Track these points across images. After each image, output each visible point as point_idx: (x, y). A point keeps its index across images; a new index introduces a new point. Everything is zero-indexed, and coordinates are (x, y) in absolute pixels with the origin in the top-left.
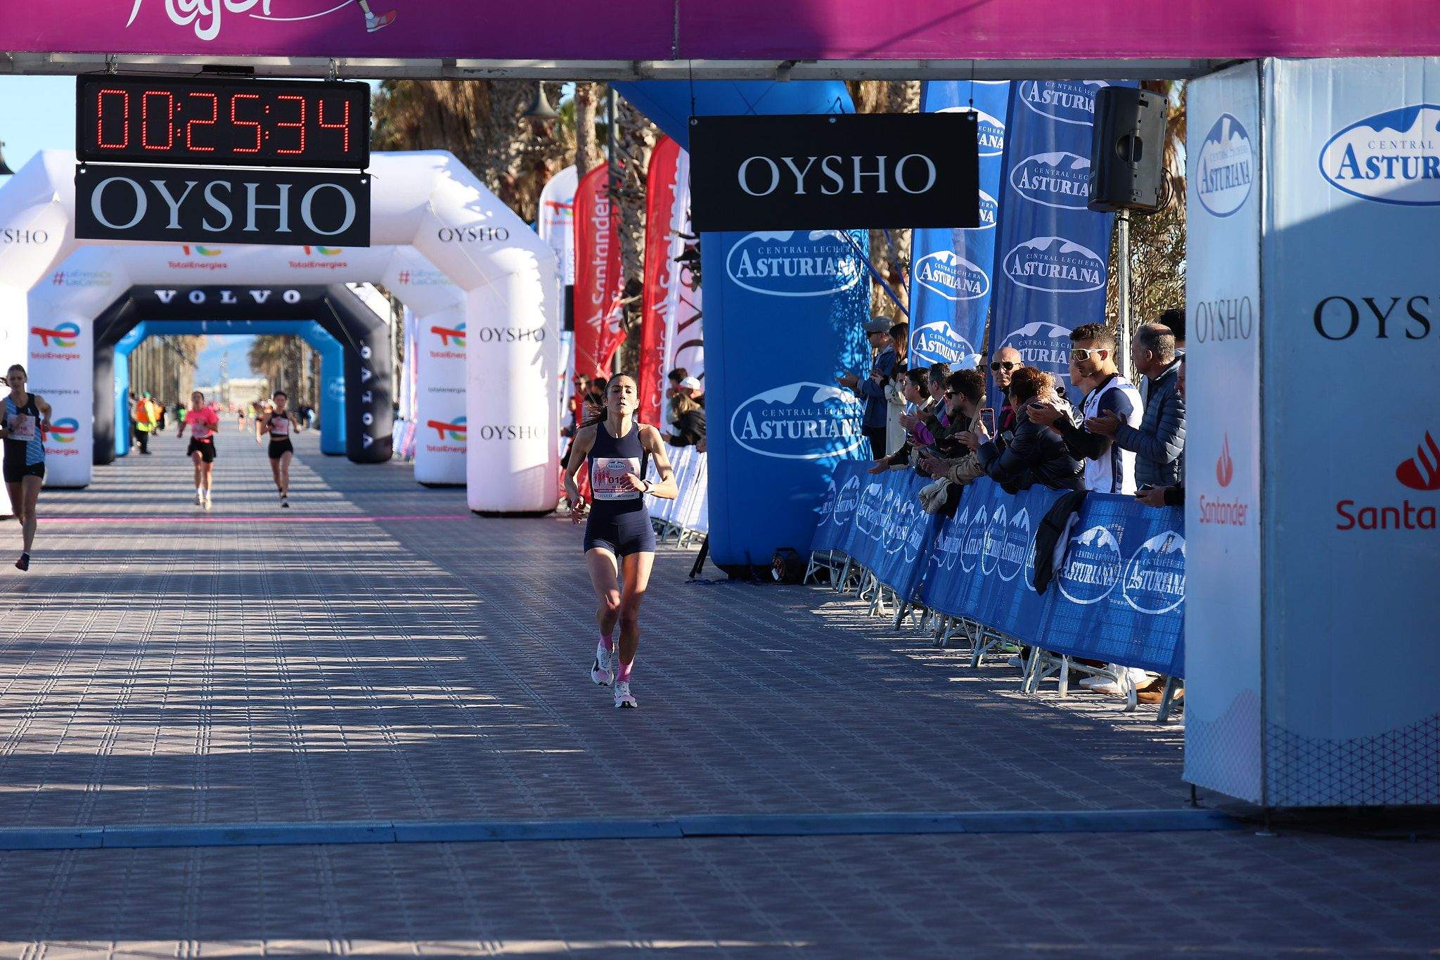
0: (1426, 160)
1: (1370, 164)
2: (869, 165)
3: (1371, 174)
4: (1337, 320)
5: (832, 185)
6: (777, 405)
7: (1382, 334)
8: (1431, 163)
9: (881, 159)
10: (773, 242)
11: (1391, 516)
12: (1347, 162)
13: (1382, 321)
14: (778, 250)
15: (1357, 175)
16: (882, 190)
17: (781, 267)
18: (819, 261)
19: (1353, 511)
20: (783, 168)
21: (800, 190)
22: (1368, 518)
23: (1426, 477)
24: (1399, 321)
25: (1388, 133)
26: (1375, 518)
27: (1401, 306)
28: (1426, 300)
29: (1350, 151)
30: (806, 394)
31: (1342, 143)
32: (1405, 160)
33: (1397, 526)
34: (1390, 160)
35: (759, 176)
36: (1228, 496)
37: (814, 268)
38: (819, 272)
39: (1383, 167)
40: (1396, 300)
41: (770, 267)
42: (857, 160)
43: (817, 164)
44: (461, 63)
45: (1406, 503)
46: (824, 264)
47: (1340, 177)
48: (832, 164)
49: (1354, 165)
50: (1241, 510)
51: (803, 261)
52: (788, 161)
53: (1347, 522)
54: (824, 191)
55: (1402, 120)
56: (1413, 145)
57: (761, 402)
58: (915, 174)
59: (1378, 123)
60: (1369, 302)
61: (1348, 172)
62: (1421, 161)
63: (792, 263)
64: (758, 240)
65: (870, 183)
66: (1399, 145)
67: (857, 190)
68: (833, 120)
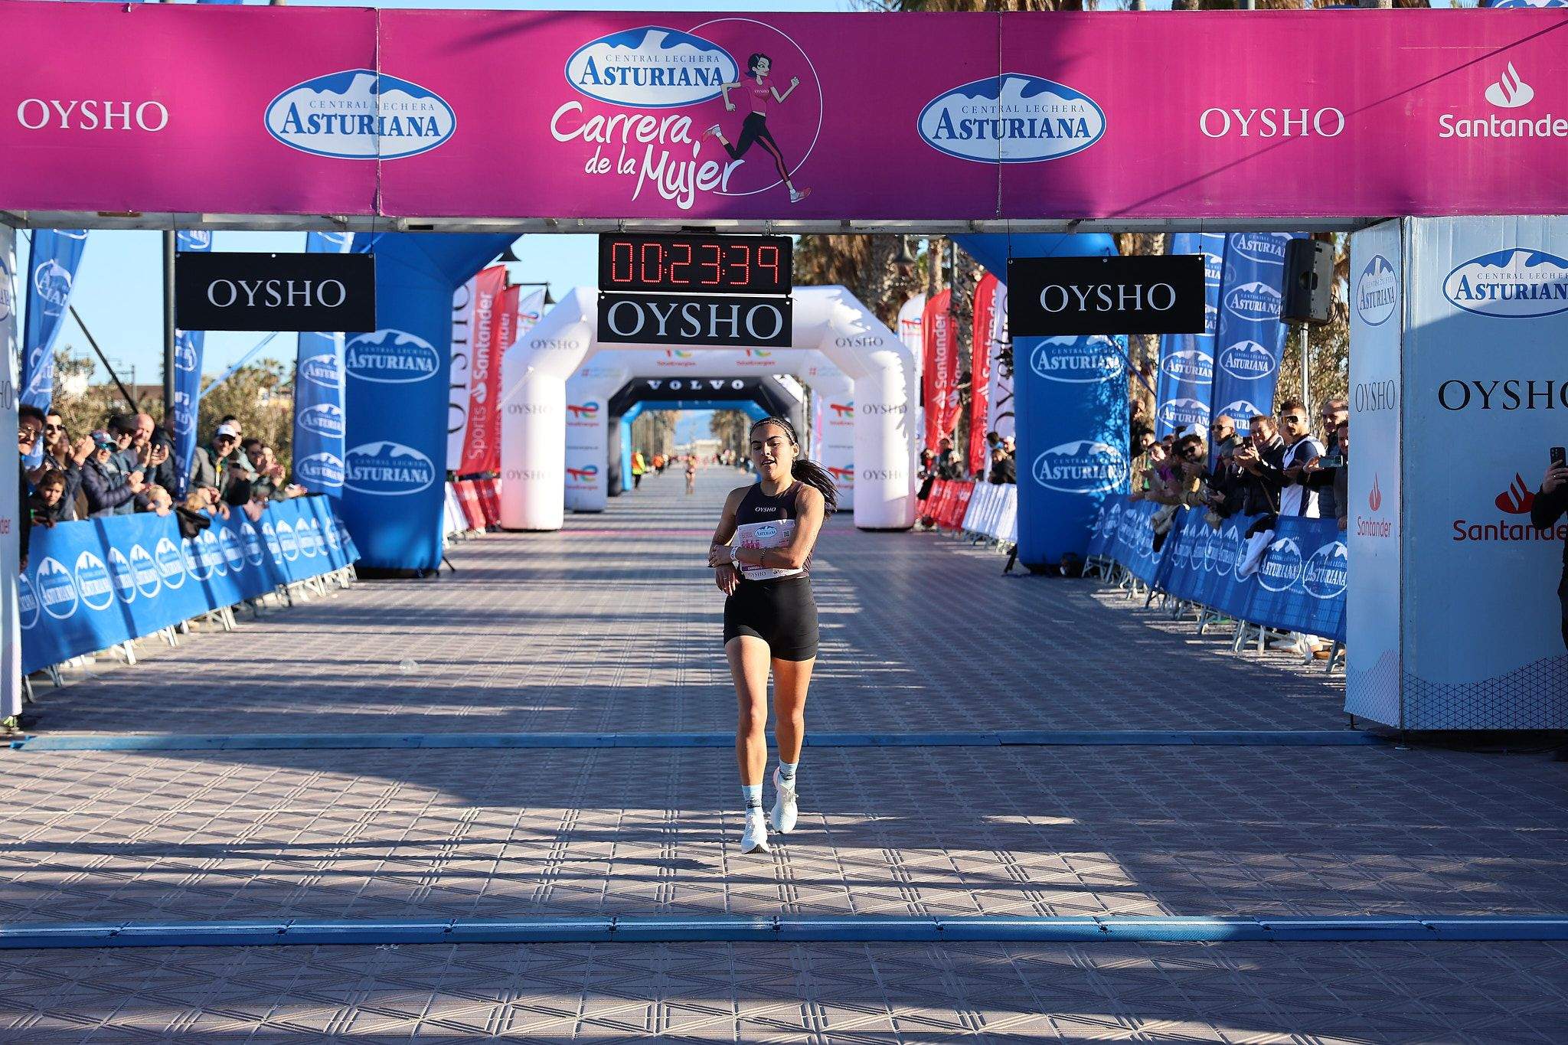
0: (1518, 286)
1: (1478, 289)
2: (1129, 291)
3: (1480, 296)
4: (1455, 396)
5: (1105, 305)
6: (1065, 456)
7: (1486, 406)
8: (1522, 288)
9: (1138, 287)
10: (1062, 346)
11: (1491, 531)
12: (1463, 288)
13: (1486, 397)
14: (1065, 351)
15: (1469, 297)
16: (1138, 307)
17: (1068, 363)
18: (1094, 358)
19: (1465, 527)
20: (1071, 293)
21: (1082, 308)
22: (1475, 533)
23: (1516, 505)
24: (1498, 397)
25: (1492, 268)
26: (1480, 532)
27: (1500, 387)
28: (1517, 382)
29: (1464, 280)
30: (1084, 450)
31: (1459, 275)
32: (1504, 286)
33: (1496, 538)
34: (1493, 287)
35: (1054, 299)
36: (1377, 517)
37: (1090, 363)
38: (1094, 366)
39: (1488, 291)
40: (1496, 383)
41: (1060, 362)
42: (1121, 287)
43: (1094, 290)
44: (853, 223)
45: (1502, 522)
46: (1097, 361)
47: (1457, 298)
48: (1105, 291)
49: (1467, 290)
50: (1386, 526)
51: (1082, 358)
52: (1074, 288)
53: (1461, 535)
54: (1098, 308)
55: (1501, 259)
56: (1509, 276)
57: (1054, 454)
58: (1161, 297)
59: (1484, 261)
60: (1477, 383)
61: (1463, 295)
62: (1514, 287)
63: (1075, 360)
64: (1052, 345)
65: (1129, 304)
66: (1499, 276)
67: (1122, 308)
68: (1105, 261)
